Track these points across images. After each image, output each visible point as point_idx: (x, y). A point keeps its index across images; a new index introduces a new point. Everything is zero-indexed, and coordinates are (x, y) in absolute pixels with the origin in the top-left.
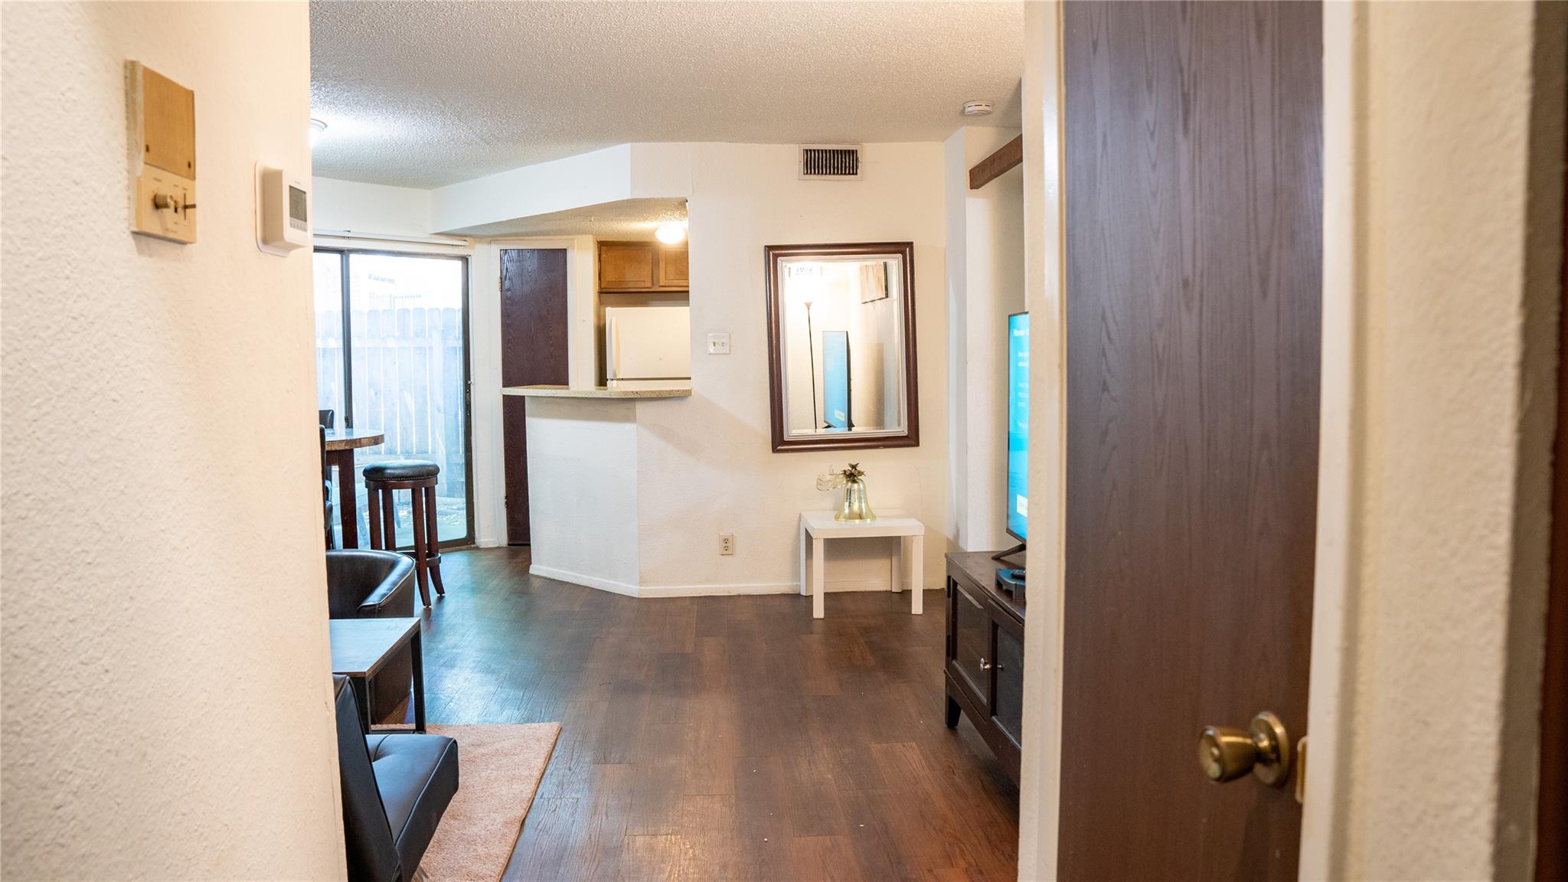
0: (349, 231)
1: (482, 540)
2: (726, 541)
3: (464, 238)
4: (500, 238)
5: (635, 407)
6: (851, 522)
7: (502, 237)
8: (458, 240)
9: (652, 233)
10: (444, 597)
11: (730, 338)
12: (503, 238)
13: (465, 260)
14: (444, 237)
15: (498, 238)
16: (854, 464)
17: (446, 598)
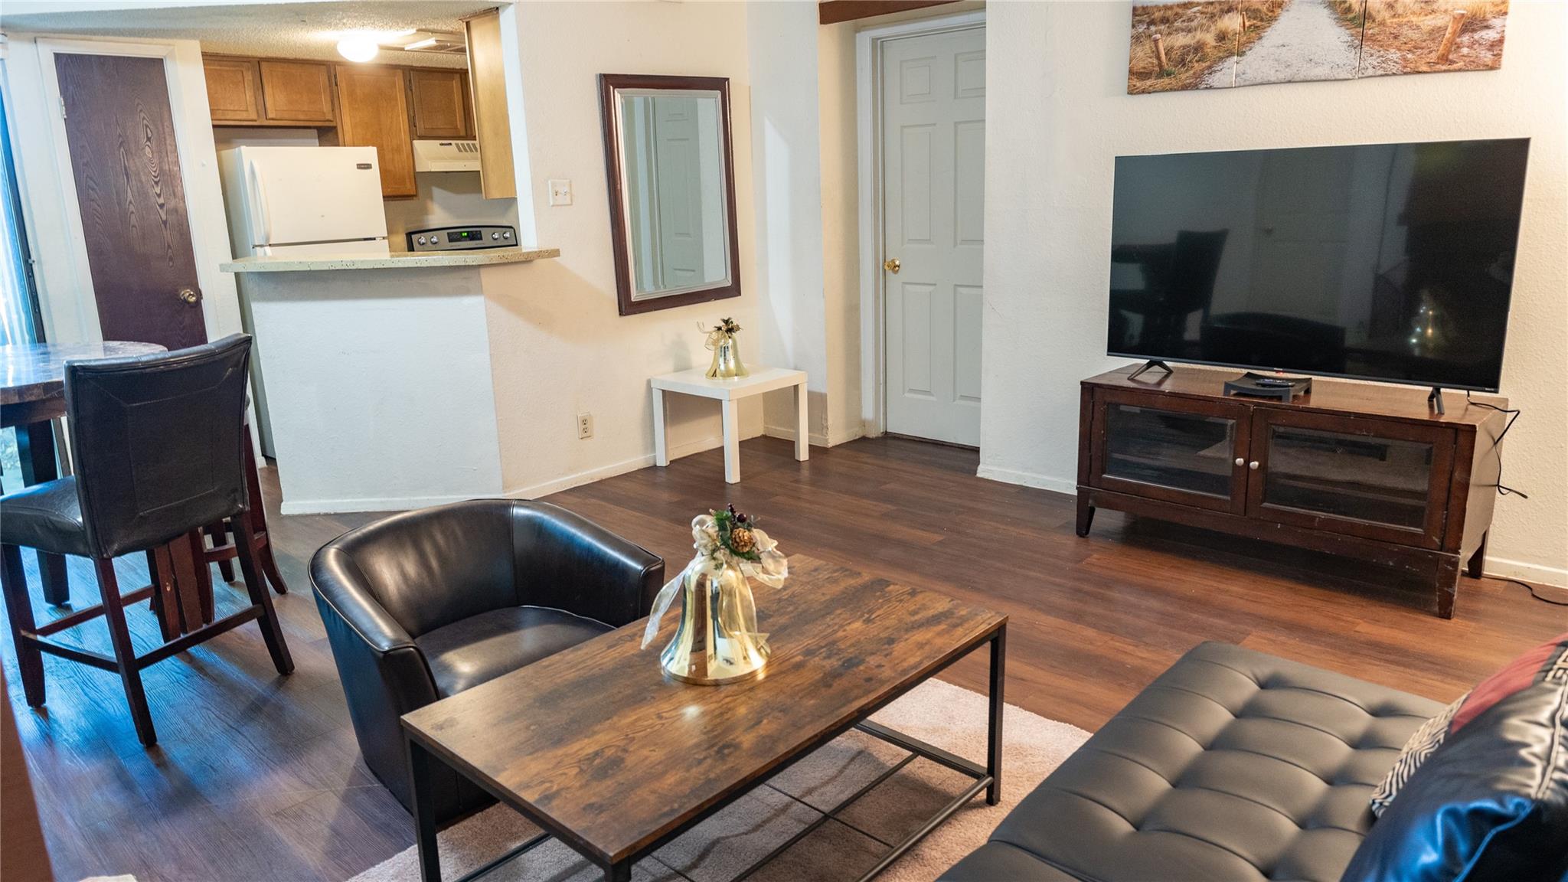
2: (584, 422)
4: (52, 35)
5: (479, 274)
6: (729, 380)
7: (55, 33)
9: (333, 48)
11: (571, 185)
12: (57, 35)
15: (48, 35)
16: (726, 319)
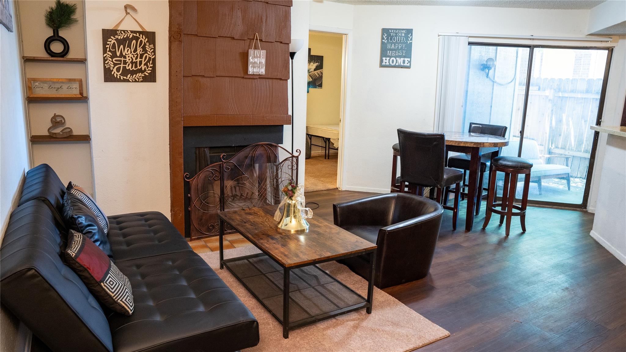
0: (532, 36)
1: (590, 208)
3: (611, 37)
8: (607, 38)
10: (525, 233)
13: (611, 50)
14: (593, 37)
17: (526, 233)
